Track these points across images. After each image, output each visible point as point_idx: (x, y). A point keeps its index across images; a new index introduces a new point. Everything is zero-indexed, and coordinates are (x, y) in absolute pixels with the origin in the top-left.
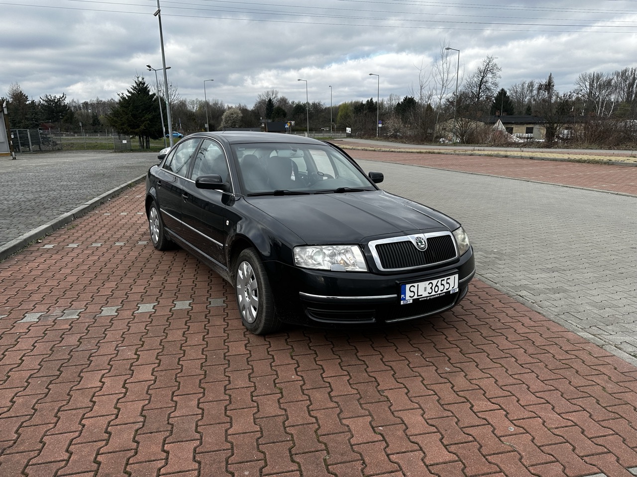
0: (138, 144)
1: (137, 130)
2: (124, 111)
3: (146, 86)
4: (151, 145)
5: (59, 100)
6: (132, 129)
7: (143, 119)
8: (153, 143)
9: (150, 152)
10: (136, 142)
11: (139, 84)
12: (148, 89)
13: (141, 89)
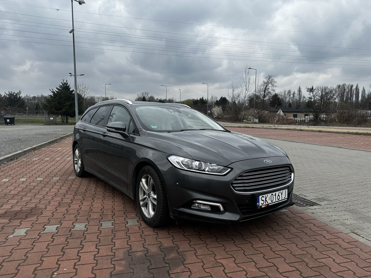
0: (60, 120)
1: (60, 112)
2: (53, 100)
3: (69, 86)
4: (69, 121)
5: (16, 95)
6: (57, 111)
7: (65, 105)
8: (71, 120)
9: (68, 125)
10: (59, 118)
11: (64, 84)
12: (70, 87)
13: (65, 87)
